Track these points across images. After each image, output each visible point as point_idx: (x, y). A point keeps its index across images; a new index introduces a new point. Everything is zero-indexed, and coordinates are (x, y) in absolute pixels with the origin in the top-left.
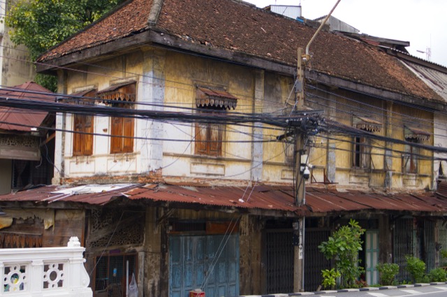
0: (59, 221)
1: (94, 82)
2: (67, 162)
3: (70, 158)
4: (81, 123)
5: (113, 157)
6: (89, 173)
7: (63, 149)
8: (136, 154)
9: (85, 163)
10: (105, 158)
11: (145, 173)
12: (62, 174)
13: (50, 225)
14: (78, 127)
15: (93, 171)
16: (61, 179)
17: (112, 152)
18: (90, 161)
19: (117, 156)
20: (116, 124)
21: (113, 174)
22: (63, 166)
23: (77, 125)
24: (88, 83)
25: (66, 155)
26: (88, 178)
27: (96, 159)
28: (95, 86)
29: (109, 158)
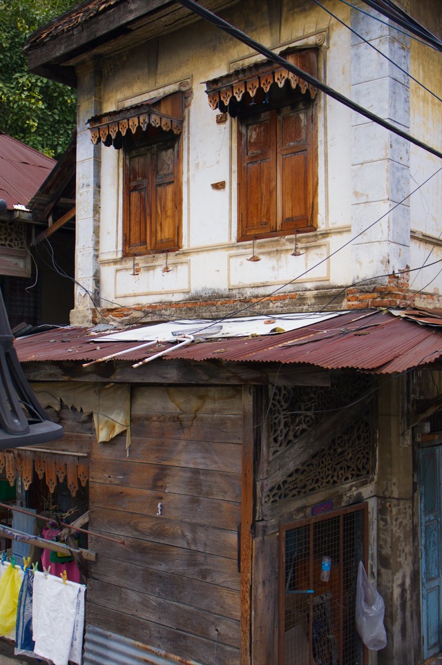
0: (148, 418)
1: (179, 75)
2: (107, 273)
3: (115, 262)
4: (144, 176)
5: (248, 249)
6: (173, 293)
7: (97, 243)
8: (326, 234)
9: (159, 271)
10: (224, 254)
11: (373, 281)
12: (96, 300)
13: (118, 431)
14: (135, 189)
15: (185, 287)
16: (94, 311)
17: (242, 237)
18: (175, 264)
19: (261, 246)
20: (253, 167)
21: (248, 293)
22: (97, 281)
23: (133, 184)
24: (161, 81)
25: (103, 257)
26: (170, 304)
27: (193, 258)
28: (181, 85)
29: (234, 252)
